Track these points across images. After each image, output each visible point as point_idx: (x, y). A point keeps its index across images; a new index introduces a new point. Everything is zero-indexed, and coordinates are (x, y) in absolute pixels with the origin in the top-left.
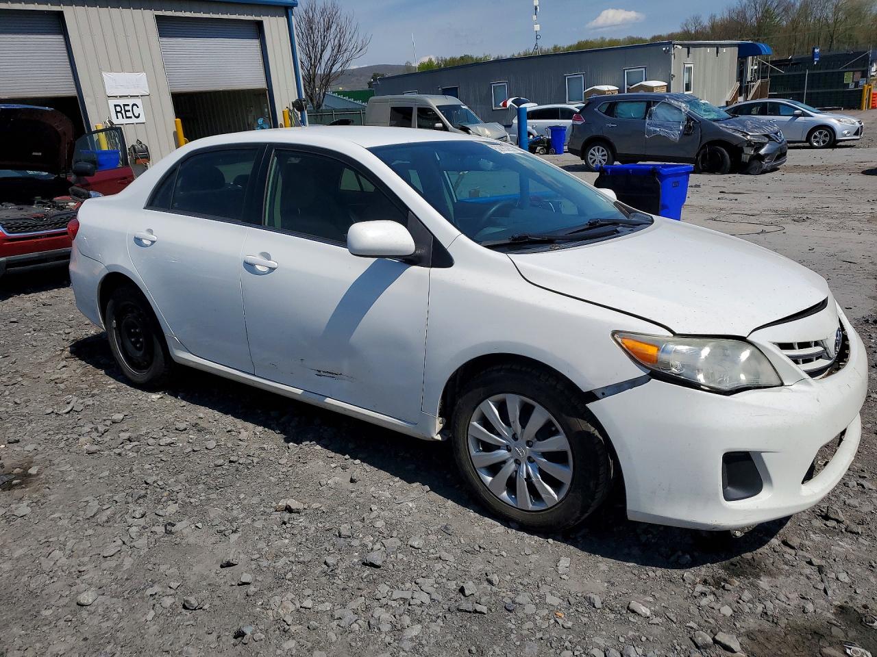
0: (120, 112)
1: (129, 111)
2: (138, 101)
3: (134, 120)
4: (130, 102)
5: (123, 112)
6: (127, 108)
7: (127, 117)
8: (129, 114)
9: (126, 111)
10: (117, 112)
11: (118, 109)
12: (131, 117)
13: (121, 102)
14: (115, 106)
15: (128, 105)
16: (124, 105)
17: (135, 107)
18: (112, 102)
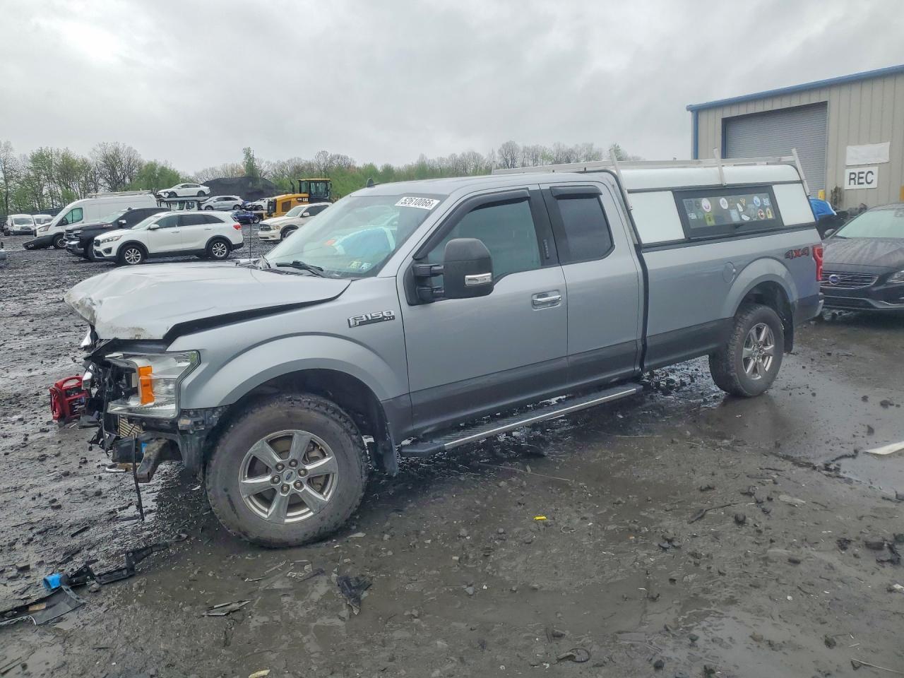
0: (854, 179)
1: (862, 178)
2: (875, 170)
3: (866, 186)
4: (866, 170)
5: (857, 179)
6: (861, 175)
7: (859, 184)
8: (861, 181)
9: (860, 178)
10: (851, 179)
11: (853, 176)
12: (862, 183)
13: (856, 171)
14: (851, 174)
15: (863, 173)
16: (860, 173)
17: (870, 174)
18: (848, 171)
